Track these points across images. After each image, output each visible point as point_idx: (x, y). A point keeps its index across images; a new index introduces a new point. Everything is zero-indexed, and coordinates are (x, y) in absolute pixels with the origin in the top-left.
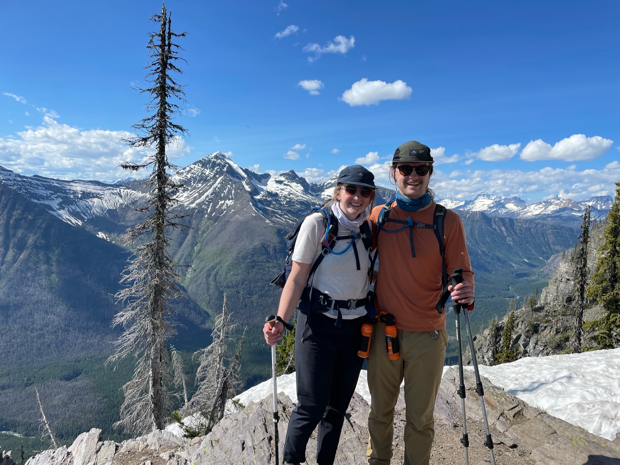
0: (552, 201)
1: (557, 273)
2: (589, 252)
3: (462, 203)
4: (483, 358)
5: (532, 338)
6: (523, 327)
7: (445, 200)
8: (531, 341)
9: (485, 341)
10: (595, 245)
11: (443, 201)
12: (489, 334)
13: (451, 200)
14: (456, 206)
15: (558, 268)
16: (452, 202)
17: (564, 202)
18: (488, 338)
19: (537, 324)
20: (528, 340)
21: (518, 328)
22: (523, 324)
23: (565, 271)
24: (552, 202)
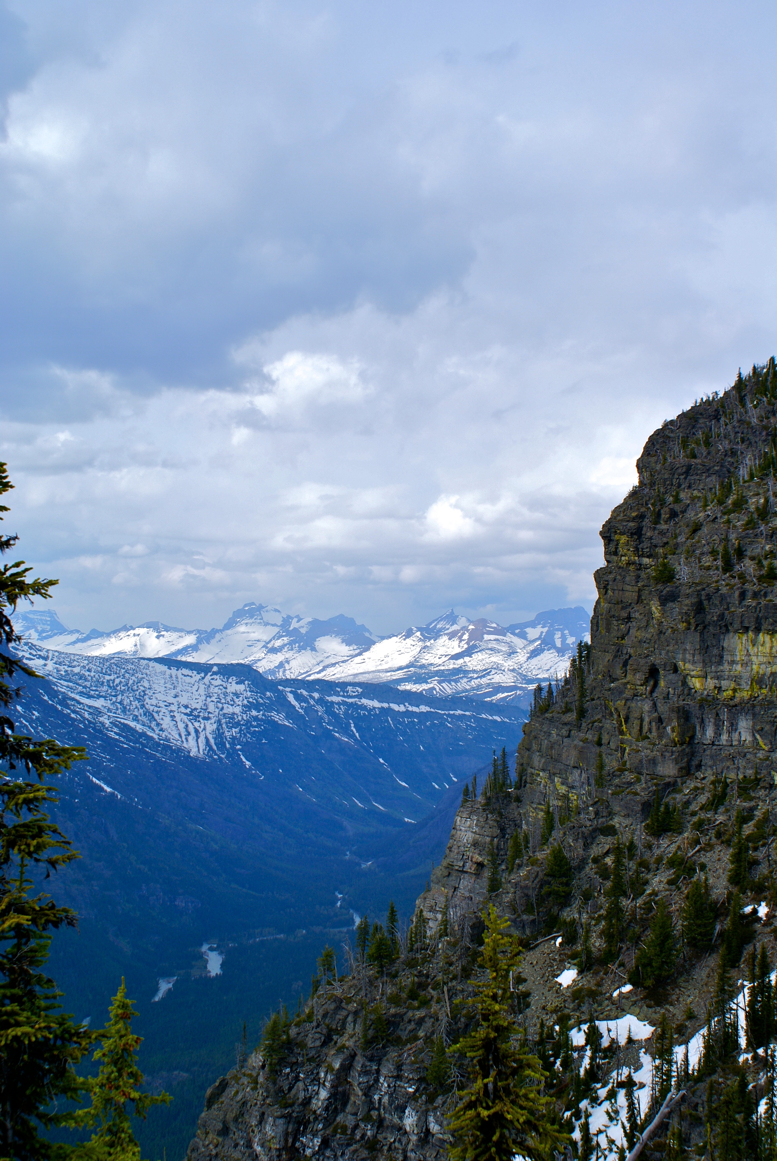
0: (439, 626)
1: (450, 848)
2: (528, 780)
3: (190, 640)
4: (249, 1145)
5: (384, 1062)
6: (359, 1029)
7: (137, 631)
8: (384, 1071)
9: (254, 1089)
10: (543, 760)
11: (132, 632)
12: (263, 1067)
13: (157, 629)
14: (174, 649)
15: (453, 832)
16: (158, 637)
17: (471, 627)
18: (261, 1079)
19: (395, 1015)
20: (375, 1067)
21: (346, 1036)
22: (359, 1021)
23: (470, 840)
24: (440, 630)
